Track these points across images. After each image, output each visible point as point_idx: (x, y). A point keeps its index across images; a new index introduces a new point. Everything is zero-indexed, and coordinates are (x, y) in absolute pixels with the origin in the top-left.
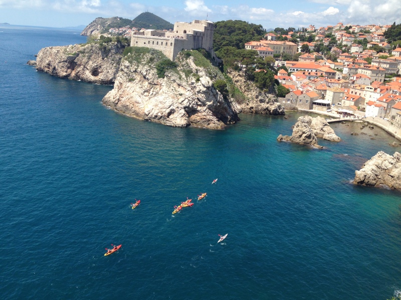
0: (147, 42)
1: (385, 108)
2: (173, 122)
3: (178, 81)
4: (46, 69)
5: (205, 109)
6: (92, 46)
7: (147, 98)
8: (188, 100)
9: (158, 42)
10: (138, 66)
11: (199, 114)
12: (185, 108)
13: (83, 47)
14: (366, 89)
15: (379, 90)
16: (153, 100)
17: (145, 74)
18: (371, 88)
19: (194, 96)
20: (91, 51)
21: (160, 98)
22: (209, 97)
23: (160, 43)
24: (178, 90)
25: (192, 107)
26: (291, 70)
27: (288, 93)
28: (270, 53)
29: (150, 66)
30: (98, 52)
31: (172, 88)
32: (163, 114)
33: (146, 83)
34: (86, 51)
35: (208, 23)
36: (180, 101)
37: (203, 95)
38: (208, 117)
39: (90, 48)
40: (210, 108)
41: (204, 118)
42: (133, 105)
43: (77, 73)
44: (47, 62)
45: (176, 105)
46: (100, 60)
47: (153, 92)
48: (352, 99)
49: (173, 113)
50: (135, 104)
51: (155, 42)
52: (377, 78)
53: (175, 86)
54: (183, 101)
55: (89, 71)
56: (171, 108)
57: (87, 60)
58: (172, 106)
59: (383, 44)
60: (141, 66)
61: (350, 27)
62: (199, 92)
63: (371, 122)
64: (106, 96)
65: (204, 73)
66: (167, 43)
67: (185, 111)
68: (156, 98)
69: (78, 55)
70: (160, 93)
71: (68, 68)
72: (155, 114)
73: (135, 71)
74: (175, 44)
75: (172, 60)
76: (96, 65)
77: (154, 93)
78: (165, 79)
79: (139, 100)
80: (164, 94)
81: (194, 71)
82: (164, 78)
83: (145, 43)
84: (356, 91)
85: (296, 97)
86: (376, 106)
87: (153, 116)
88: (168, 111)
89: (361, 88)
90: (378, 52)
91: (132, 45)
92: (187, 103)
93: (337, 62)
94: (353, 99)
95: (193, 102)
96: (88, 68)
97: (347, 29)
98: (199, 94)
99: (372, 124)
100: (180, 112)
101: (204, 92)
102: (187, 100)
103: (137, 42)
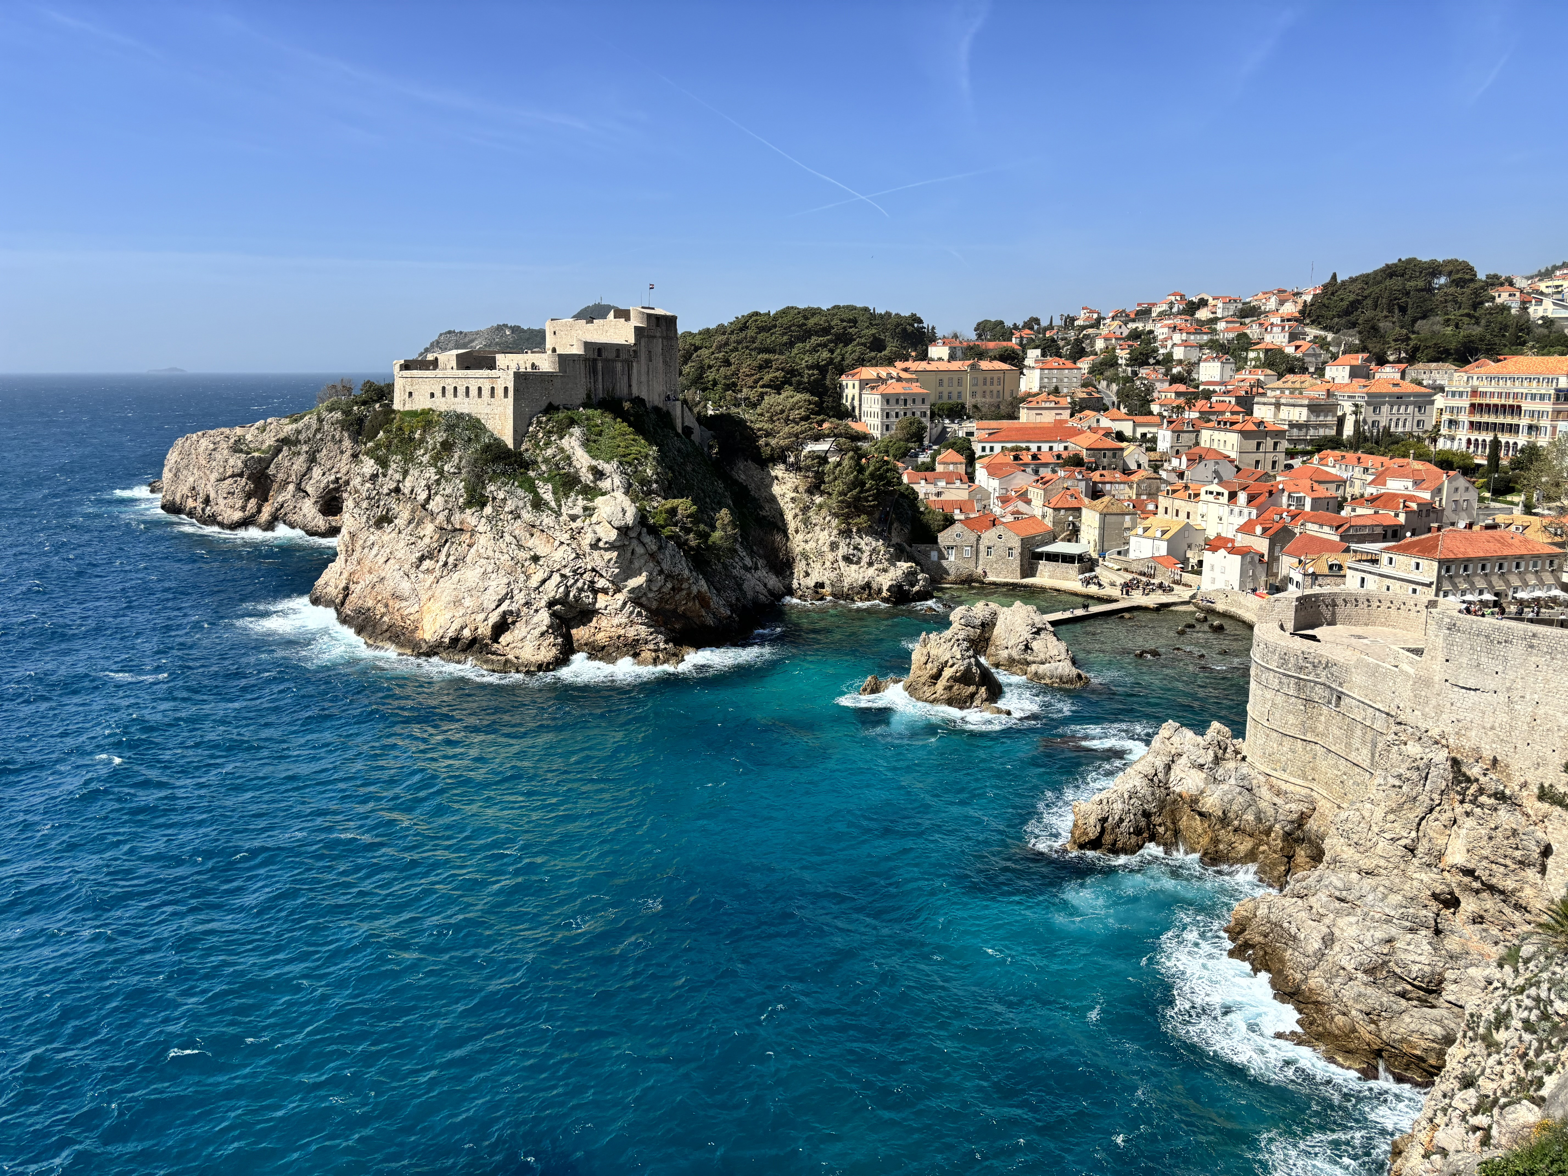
0: (438, 393)
1: (1262, 556)
2: (511, 657)
3: (527, 515)
4: (190, 503)
5: (620, 603)
6: (320, 420)
7: (430, 578)
8: (563, 576)
9: (467, 388)
10: (405, 473)
11: (604, 623)
12: (551, 604)
13: (294, 426)
14: (1203, 496)
15: (1242, 497)
16: (448, 584)
17: (423, 496)
18: (1218, 494)
19: (580, 563)
20: (319, 436)
21: (470, 575)
22: (631, 562)
23: (474, 392)
24: (530, 544)
25: (577, 599)
26: (984, 449)
27: (945, 527)
28: (919, 401)
29: (441, 472)
30: (337, 437)
31: (508, 538)
32: (479, 631)
33: (429, 528)
34: (302, 437)
35: (649, 316)
36: (534, 582)
37: (608, 555)
38: (631, 633)
39: (314, 427)
40: (637, 598)
41: (619, 637)
42: (386, 606)
43: (277, 510)
44: (191, 479)
45: (520, 598)
46: (343, 464)
47: (448, 555)
48: (1158, 534)
49: (514, 623)
50: (391, 603)
51: (461, 391)
52: (1259, 456)
53: (517, 532)
54: (544, 582)
55: (313, 500)
56: (504, 607)
57: (305, 466)
58: (507, 602)
59: (1297, 347)
60: (414, 472)
61: (1203, 303)
62: (595, 546)
63: (1220, 607)
64: (321, 581)
65: (617, 480)
66: (493, 389)
67: (554, 615)
68: (456, 576)
69: (278, 451)
70: (468, 559)
71: (249, 496)
72: (451, 633)
73: (397, 490)
74: (516, 390)
75: (511, 446)
76: (333, 477)
77: (451, 560)
78: (488, 510)
79: (405, 586)
80: (484, 561)
81: (587, 477)
82: (483, 505)
83: (432, 395)
84: (1178, 504)
85: (973, 537)
86: (1233, 551)
87: (447, 640)
88: (494, 618)
89: (1190, 495)
90: (1280, 376)
91: (397, 406)
92: (558, 586)
93: (1151, 413)
94: (1164, 533)
95: (580, 584)
96: (309, 489)
97: (1192, 308)
98: (596, 553)
99: (1225, 615)
100: (535, 620)
101: (611, 547)
102: (556, 578)
103: (410, 394)
